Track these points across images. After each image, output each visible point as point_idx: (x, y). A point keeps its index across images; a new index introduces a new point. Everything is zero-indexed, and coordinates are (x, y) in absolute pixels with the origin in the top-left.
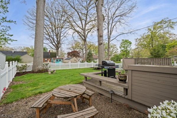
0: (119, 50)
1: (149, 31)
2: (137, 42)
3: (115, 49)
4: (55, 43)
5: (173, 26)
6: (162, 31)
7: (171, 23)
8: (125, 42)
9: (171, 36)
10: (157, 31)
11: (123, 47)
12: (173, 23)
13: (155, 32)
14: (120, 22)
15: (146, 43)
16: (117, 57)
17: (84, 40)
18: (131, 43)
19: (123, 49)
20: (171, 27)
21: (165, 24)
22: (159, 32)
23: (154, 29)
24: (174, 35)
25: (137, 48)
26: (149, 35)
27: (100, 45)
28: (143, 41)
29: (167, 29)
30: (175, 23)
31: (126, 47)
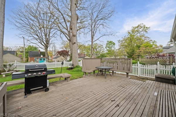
0: (105, 49)
1: (129, 34)
2: (120, 43)
3: (102, 49)
4: (44, 43)
5: (147, 31)
6: (138, 35)
7: (145, 28)
8: (109, 43)
9: (146, 39)
10: (135, 34)
11: (108, 47)
12: (147, 28)
13: (133, 35)
14: (103, 25)
15: (126, 44)
16: (102, 56)
17: (69, 40)
18: (114, 44)
19: (108, 48)
20: (145, 31)
21: (140, 28)
22: (136, 36)
23: (133, 32)
24: (148, 38)
25: (120, 48)
26: (129, 37)
27: (73, 44)
28: (125, 42)
29: (142, 32)
30: (148, 28)
31: (111, 48)
